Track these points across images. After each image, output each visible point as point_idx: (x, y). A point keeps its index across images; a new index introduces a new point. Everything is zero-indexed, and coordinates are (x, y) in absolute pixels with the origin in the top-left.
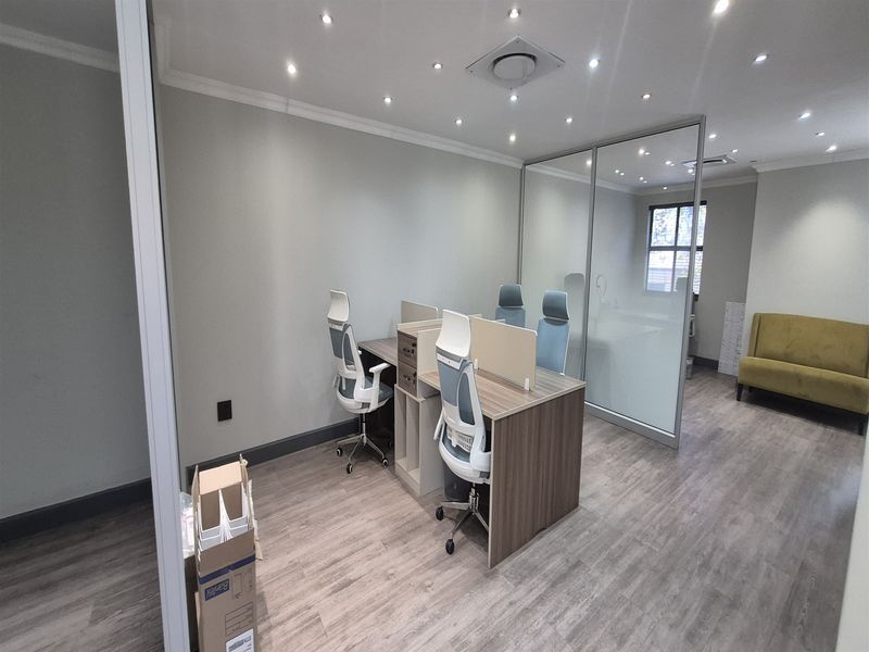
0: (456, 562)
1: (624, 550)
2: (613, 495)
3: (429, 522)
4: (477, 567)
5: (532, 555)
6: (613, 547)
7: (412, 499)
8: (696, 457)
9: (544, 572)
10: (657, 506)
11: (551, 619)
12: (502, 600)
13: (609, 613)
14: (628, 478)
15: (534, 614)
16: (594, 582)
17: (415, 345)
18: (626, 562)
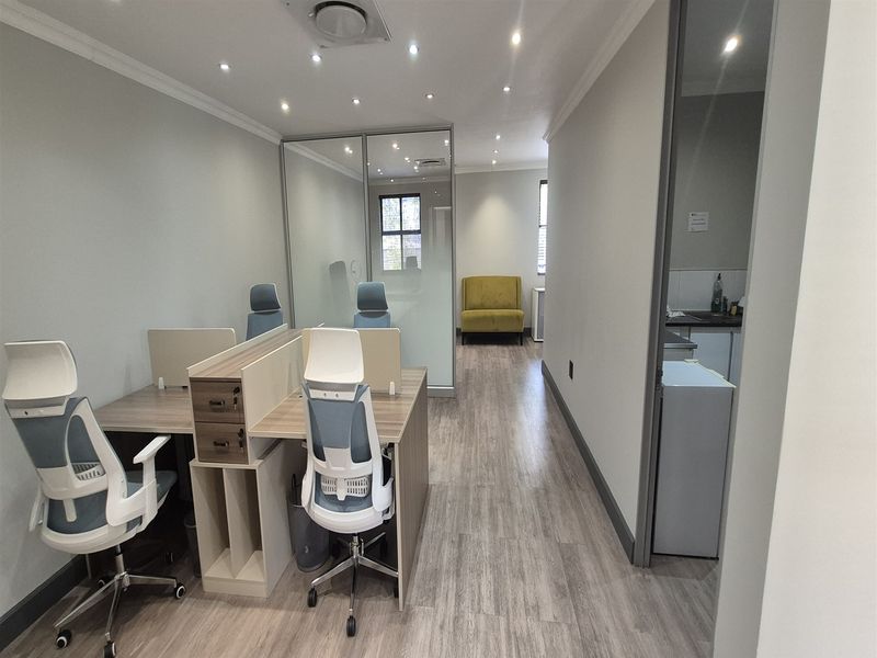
0: (366, 637)
1: (478, 500)
2: (444, 459)
3: (303, 620)
4: (390, 622)
5: (426, 562)
6: (471, 503)
7: (258, 611)
8: (469, 397)
9: (444, 568)
10: (473, 449)
11: (476, 606)
12: (433, 632)
13: (503, 561)
14: (444, 439)
15: (463, 617)
16: (479, 544)
17: (238, 390)
18: (485, 509)
